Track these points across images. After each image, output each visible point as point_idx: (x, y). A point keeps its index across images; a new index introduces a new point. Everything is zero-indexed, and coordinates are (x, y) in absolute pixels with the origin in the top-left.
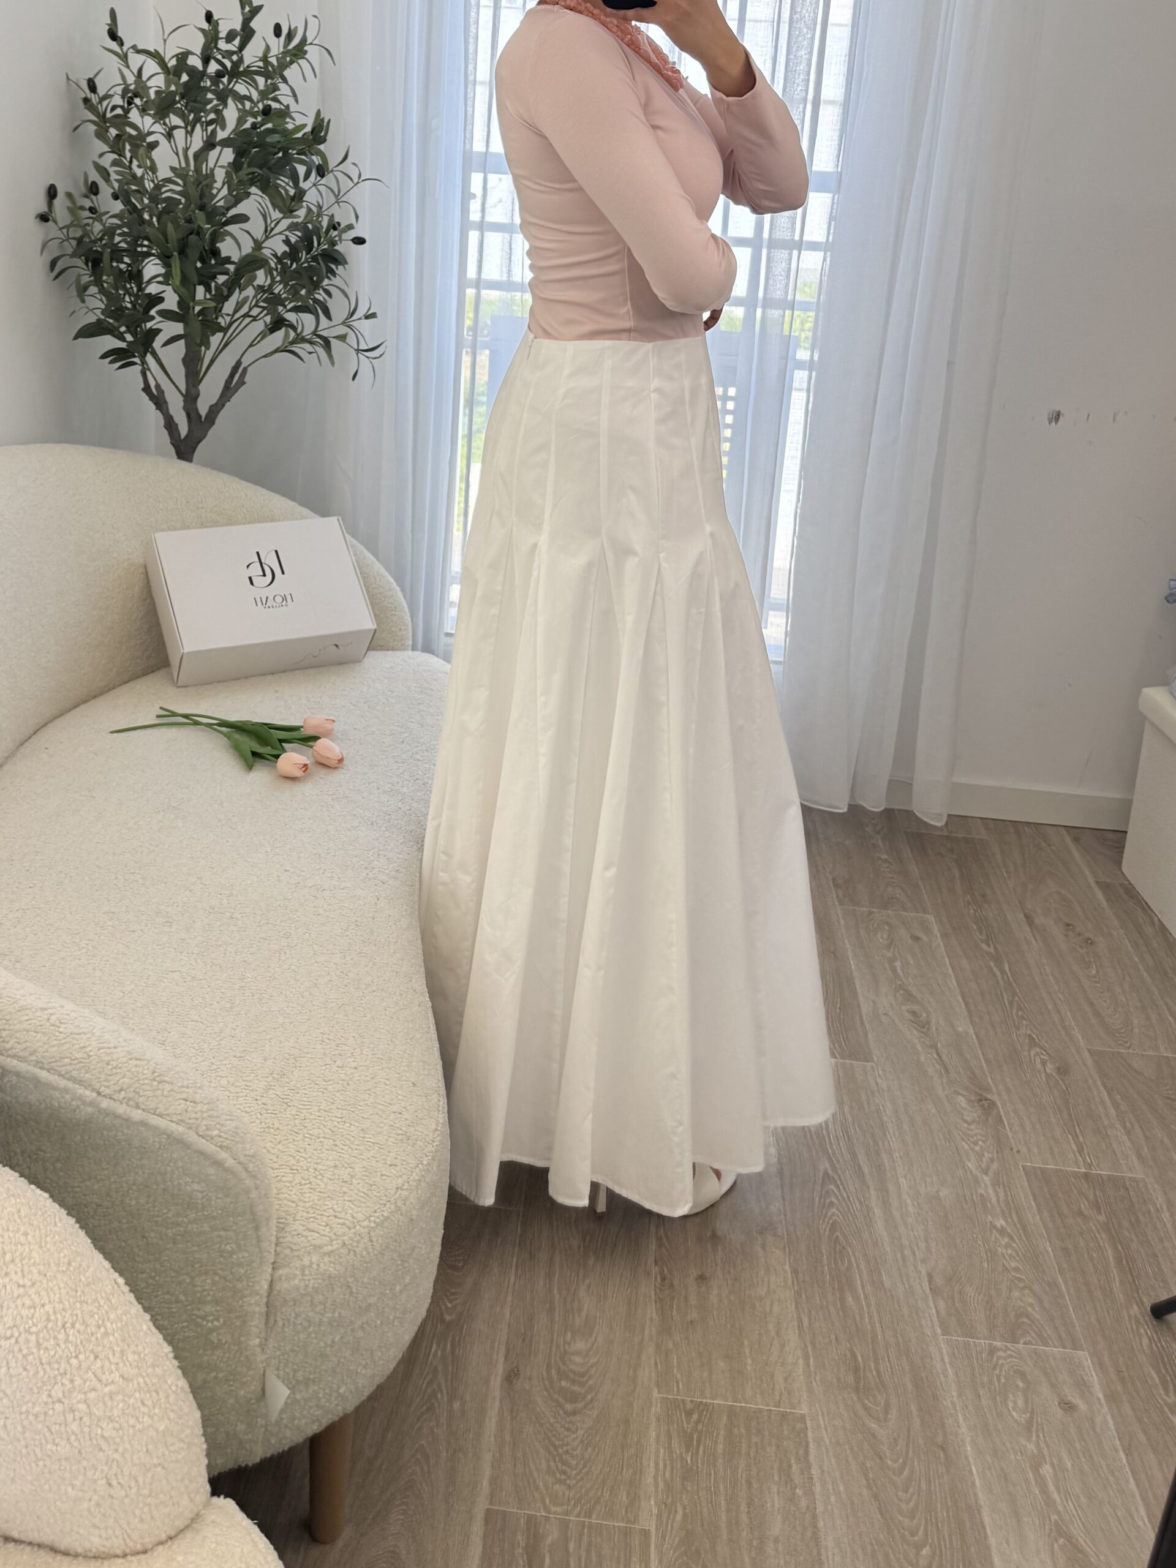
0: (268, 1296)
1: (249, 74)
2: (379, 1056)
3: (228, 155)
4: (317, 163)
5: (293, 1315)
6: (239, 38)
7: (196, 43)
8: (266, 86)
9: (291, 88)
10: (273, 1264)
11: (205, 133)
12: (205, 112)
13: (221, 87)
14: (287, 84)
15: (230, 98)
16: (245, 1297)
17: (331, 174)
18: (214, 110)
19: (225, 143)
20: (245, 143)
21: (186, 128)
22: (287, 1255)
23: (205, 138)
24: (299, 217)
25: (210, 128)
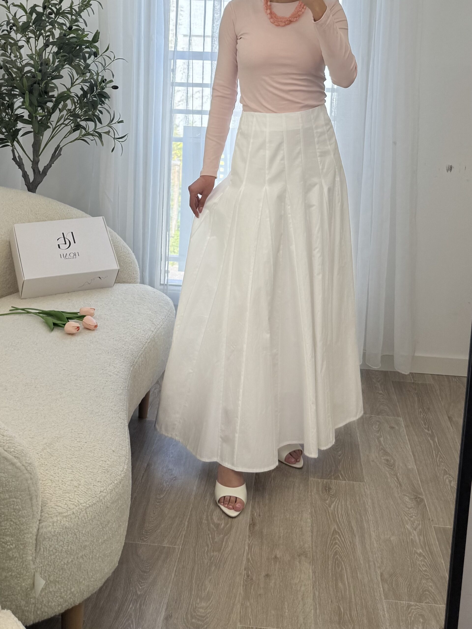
0: (37, 536)
1: (64, 14)
3: (55, 49)
4: (94, 52)
5: (48, 546)
7: (40, 2)
8: (72, 19)
9: (84, 20)
10: (39, 520)
11: (45, 40)
12: (44, 31)
13: (51, 20)
14: (82, 19)
15: (56, 25)
16: (25, 534)
17: (101, 56)
18: (49, 31)
19: (53, 43)
20: (61, 43)
21: (35, 38)
22: (46, 517)
23: (44, 42)
24: (87, 76)
25: (47, 38)
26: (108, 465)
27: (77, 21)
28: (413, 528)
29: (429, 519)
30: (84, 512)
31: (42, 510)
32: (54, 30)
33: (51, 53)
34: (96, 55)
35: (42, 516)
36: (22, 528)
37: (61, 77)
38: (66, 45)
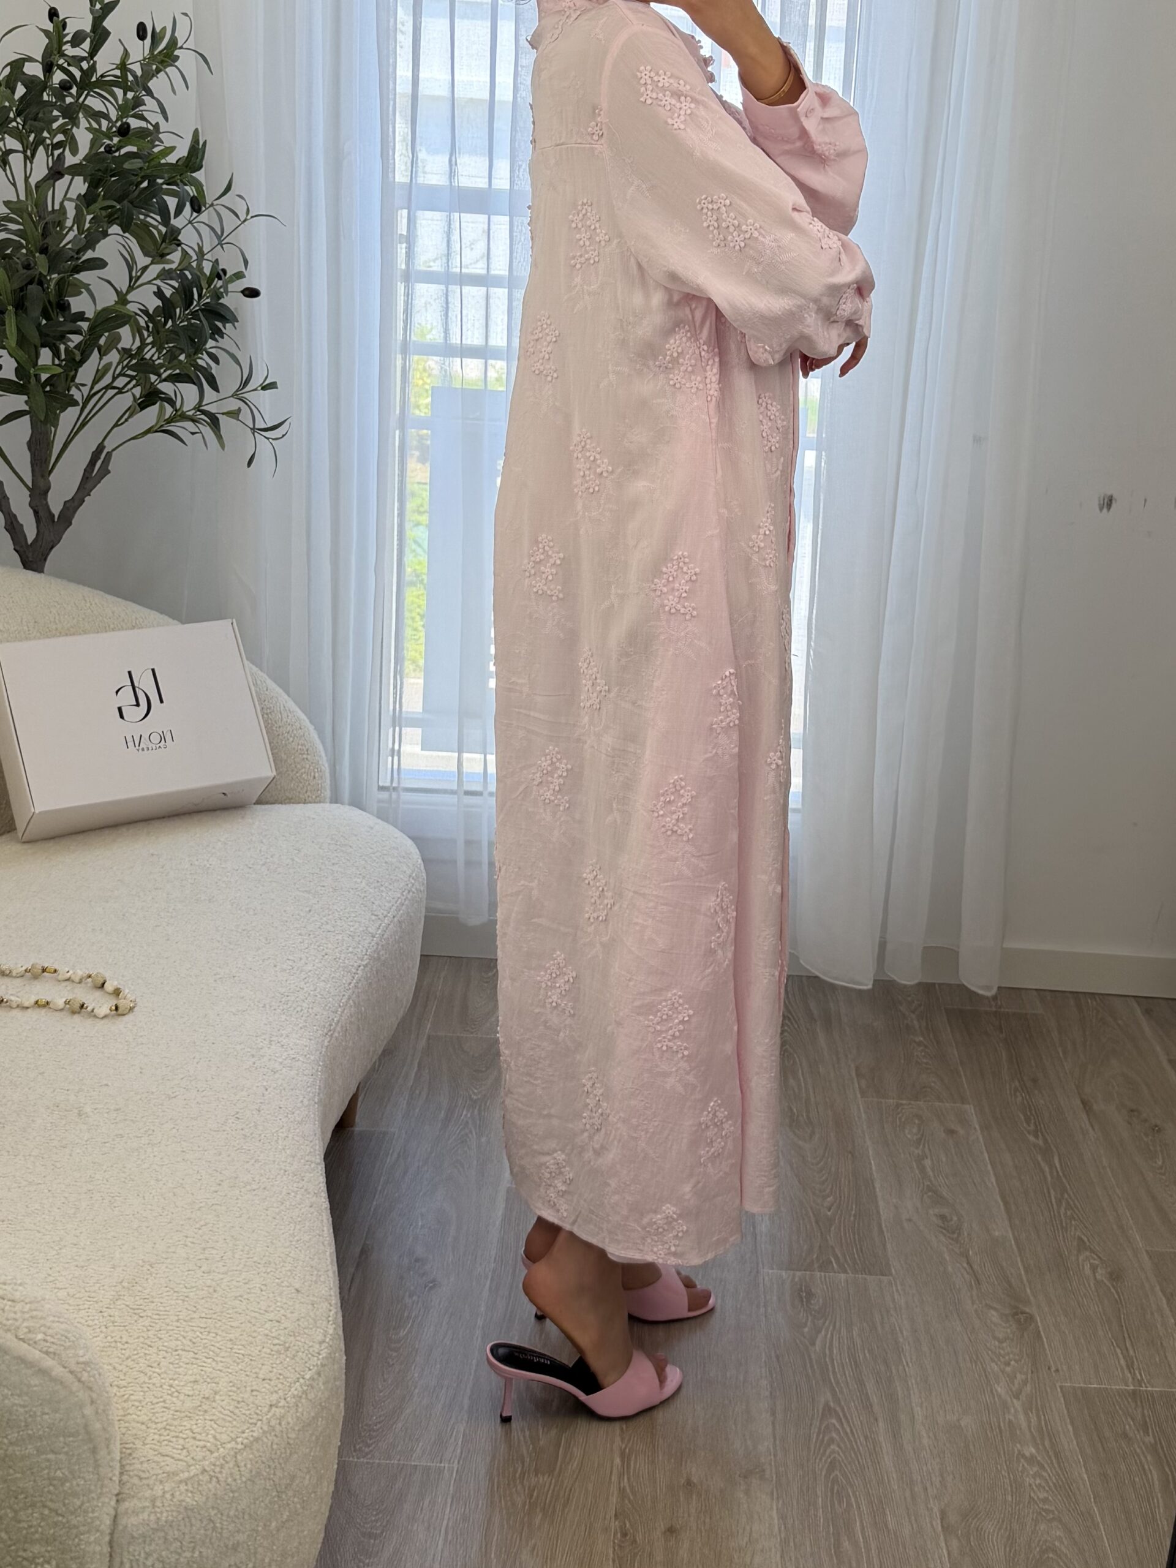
0: (112, 1534)
1: (104, 84)
2: (255, 1259)
3: (80, 186)
4: (192, 195)
5: (143, 1555)
6: (88, 40)
7: (37, 46)
8: (125, 99)
9: (160, 104)
10: (117, 1495)
11: (50, 158)
12: (49, 133)
13: (69, 100)
14: (153, 97)
15: (81, 115)
16: (82, 1534)
17: (211, 209)
18: (63, 130)
19: (75, 170)
20: (99, 170)
21: (24, 152)
22: (134, 1484)
23: (50, 164)
24: (173, 262)
25: (57, 153)
26: (286, 1331)
27: (138, 103)
28: (1012, 1391)
29: (1049, 1368)
31: (122, 1466)
32: (75, 130)
33: (70, 200)
34: (197, 206)
35: (124, 1484)
36: (74, 1522)
37: (99, 264)
38: (112, 176)
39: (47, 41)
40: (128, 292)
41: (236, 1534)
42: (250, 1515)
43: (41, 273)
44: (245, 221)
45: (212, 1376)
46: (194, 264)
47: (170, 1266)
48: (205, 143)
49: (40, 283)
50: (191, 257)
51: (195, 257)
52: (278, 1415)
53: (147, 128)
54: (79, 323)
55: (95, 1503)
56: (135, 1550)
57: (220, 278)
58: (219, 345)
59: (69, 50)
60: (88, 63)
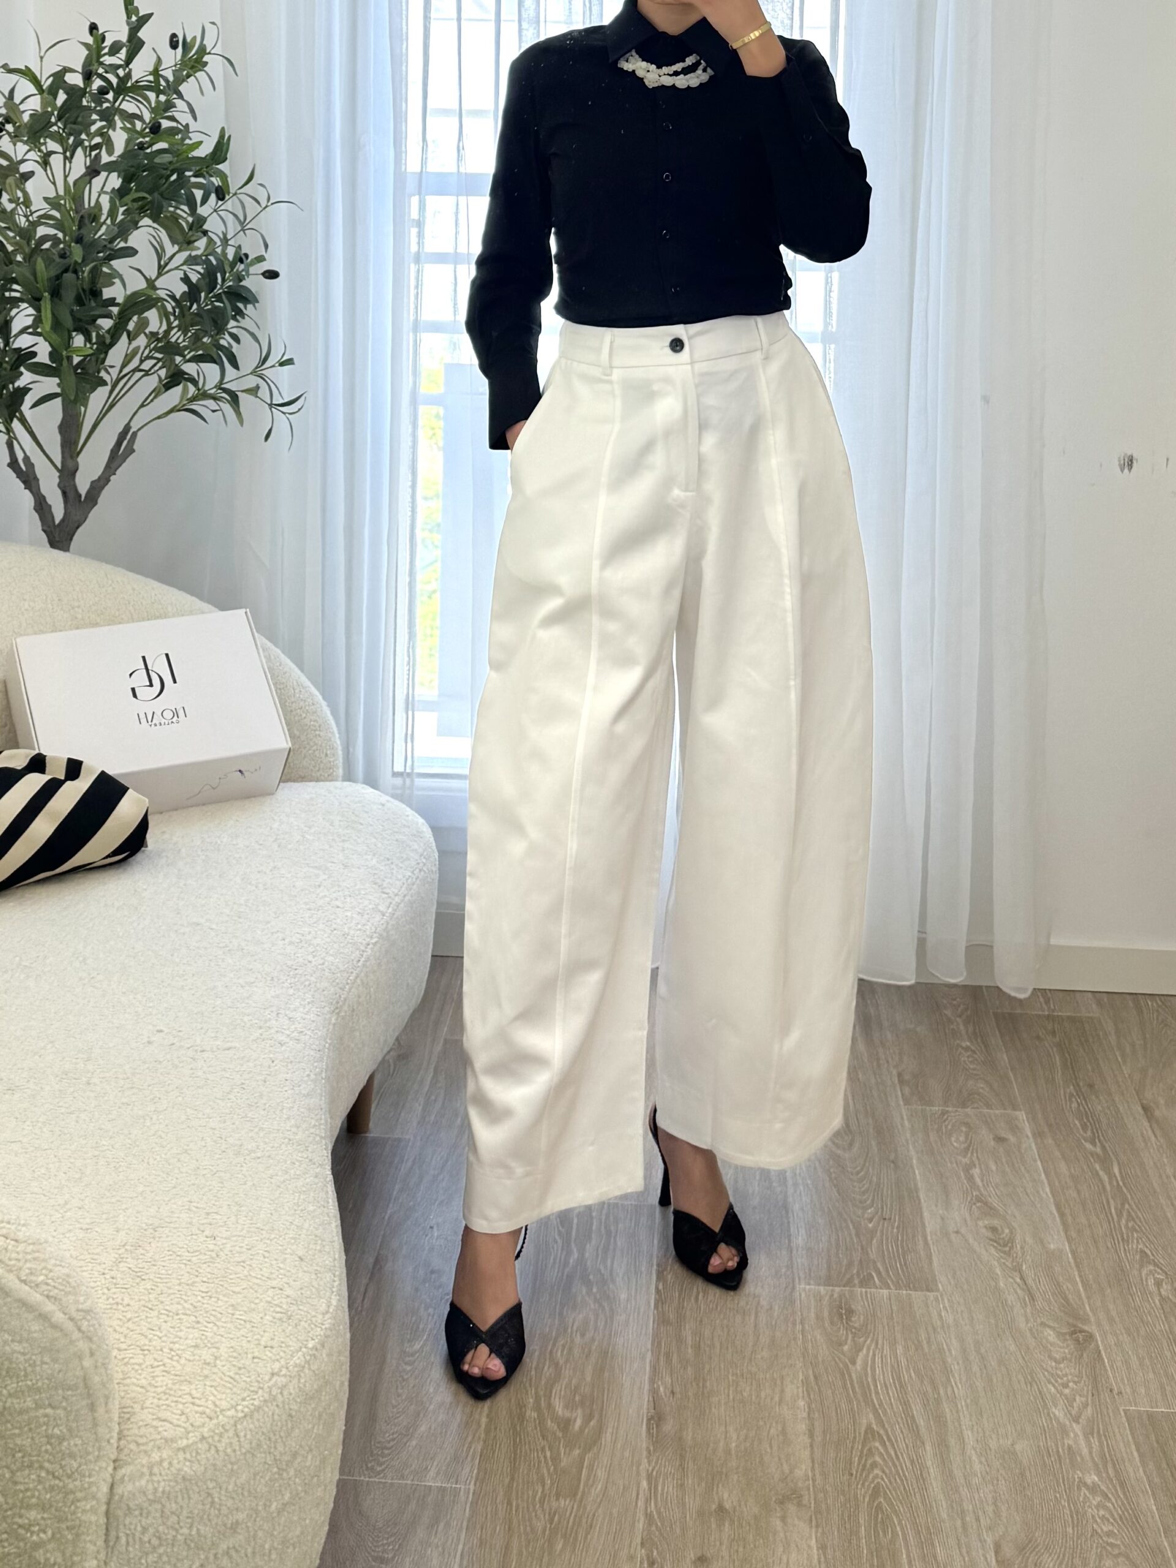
0: (108, 1503)
1: (138, 89)
2: (259, 1225)
3: (115, 181)
4: (217, 185)
5: (139, 1528)
6: (124, 51)
7: (76, 58)
8: (158, 102)
9: (189, 105)
10: (115, 1461)
11: (88, 158)
12: (88, 135)
13: (105, 105)
14: (183, 99)
15: (116, 118)
16: (78, 1501)
17: (235, 197)
18: (100, 133)
19: (110, 167)
20: (132, 166)
21: (64, 153)
22: (131, 1450)
23: (88, 164)
24: (199, 249)
25: (93, 153)
27: (169, 105)
28: (1071, 1415)
29: (1111, 1391)
30: (231, 1434)
31: (120, 1432)
32: (111, 132)
33: (106, 193)
34: (221, 194)
35: (121, 1450)
36: (71, 1486)
37: (131, 252)
38: (144, 171)
39: (87, 52)
40: (157, 278)
41: (235, 1512)
42: (249, 1491)
43: (76, 262)
44: (267, 206)
45: (213, 1341)
46: (219, 250)
47: (175, 1231)
48: (229, 137)
49: (75, 272)
50: (216, 243)
51: (219, 243)
52: (280, 1385)
53: (177, 128)
54: (110, 308)
55: (92, 1467)
56: (131, 1524)
57: (241, 261)
58: (239, 325)
59: (108, 60)
60: (124, 70)
